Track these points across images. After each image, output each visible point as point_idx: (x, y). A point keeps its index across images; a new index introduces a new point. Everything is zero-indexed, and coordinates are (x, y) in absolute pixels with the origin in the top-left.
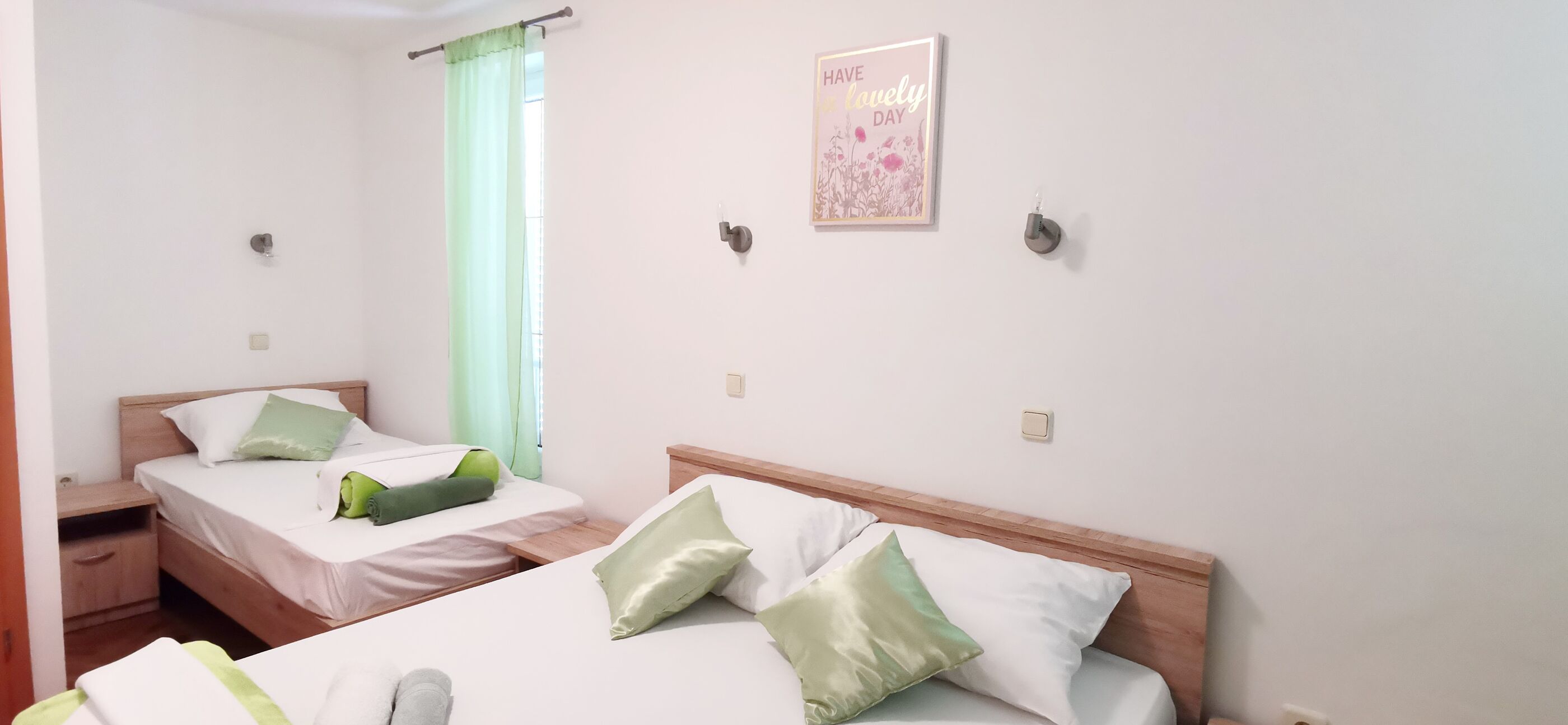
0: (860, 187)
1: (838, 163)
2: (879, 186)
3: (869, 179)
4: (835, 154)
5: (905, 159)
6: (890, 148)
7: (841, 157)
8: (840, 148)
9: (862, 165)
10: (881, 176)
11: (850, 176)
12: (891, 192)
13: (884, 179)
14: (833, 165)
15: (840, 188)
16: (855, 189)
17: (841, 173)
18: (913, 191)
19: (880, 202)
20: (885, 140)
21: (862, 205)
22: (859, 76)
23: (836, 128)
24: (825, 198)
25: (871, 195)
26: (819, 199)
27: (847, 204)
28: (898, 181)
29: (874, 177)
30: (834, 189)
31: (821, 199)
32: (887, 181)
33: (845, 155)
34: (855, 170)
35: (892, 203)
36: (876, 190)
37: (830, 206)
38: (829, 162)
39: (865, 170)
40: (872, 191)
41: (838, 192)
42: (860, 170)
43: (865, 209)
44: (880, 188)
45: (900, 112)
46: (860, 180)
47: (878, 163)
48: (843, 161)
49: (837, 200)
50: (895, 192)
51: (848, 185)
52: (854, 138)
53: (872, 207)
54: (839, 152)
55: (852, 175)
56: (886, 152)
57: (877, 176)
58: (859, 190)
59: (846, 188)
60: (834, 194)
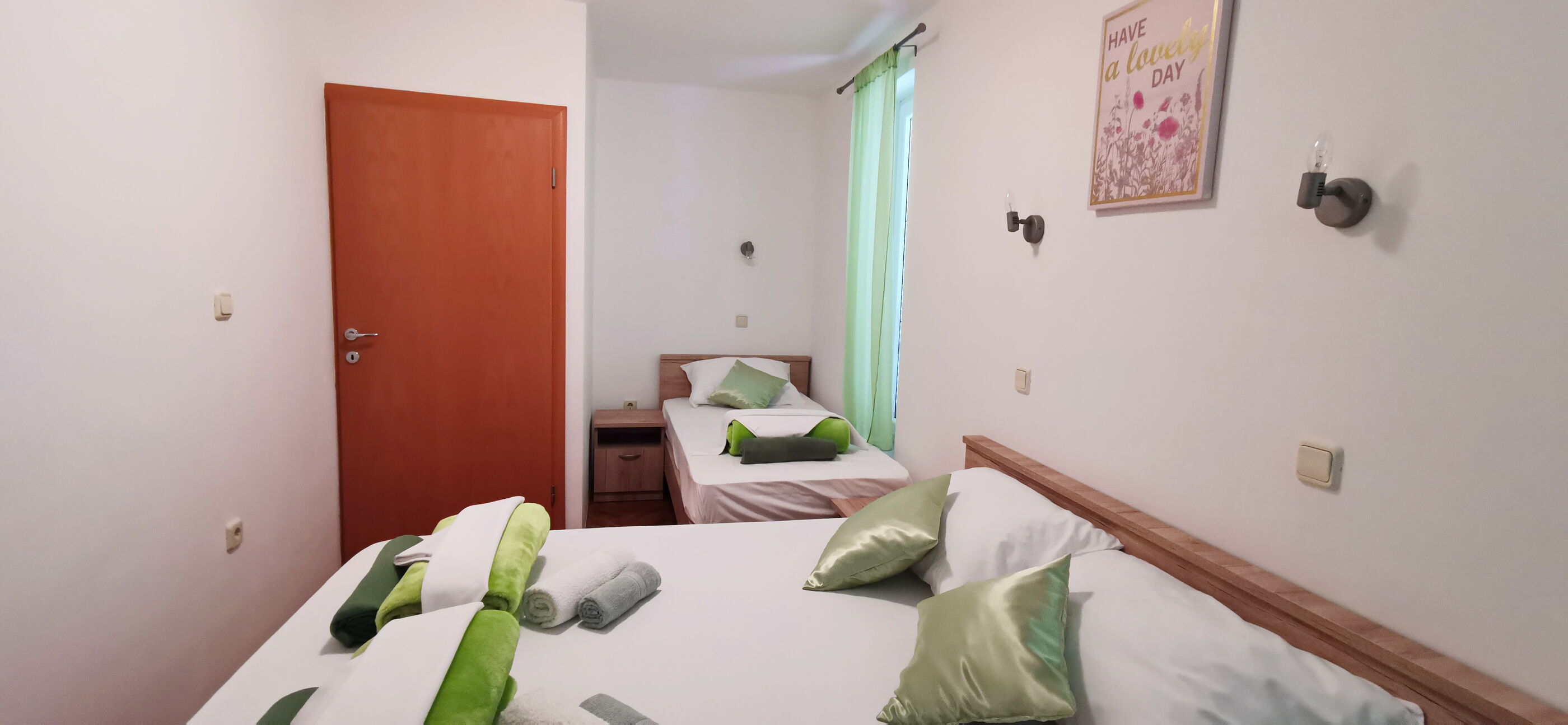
0: (1135, 162)
1: (1116, 136)
2: (1152, 158)
3: (1143, 151)
4: (1114, 127)
5: (1181, 122)
6: (1166, 111)
7: (1119, 129)
8: (1119, 120)
9: (1138, 136)
10: (1156, 145)
11: (1126, 150)
12: (1164, 165)
13: (1158, 149)
14: (1112, 140)
15: (1116, 166)
16: (1129, 165)
17: (1118, 148)
18: (1186, 161)
19: (1153, 177)
20: (1161, 102)
21: (1135, 183)
22: (1142, 32)
23: (1116, 97)
24: (1102, 179)
25: (1144, 170)
26: (1097, 181)
27: (1122, 183)
28: (1172, 150)
29: (1148, 149)
30: (1110, 167)
31: (1099, 180)
32: (1161, 152)
33: (1123, 128)
34: (1131, 143)
35: (1165, 177)
36: (1149, 164)
37: (1106, 187)
38: (1108, 137)
39: (1140, 142)
40: (1145, 165)
41: (1115, 170)
42: (1136, 142)
43: (1137, 187)
44: (1154, 161)
45: (1179, 65)
46: (1135, 153)
47: (1153, 131)
48: (1120, 133)
49: (1113, 180)
50: (1168, 163)
51: (1123, 161)
52: (1132, 105)
53: (1145, 184)
54: (1117, 124)
55: (1128, 149)
56: (1163, 116)
57: (1152, 147)
58: (1133, 165)
59: (1121, 164)
60: (1111, 173)
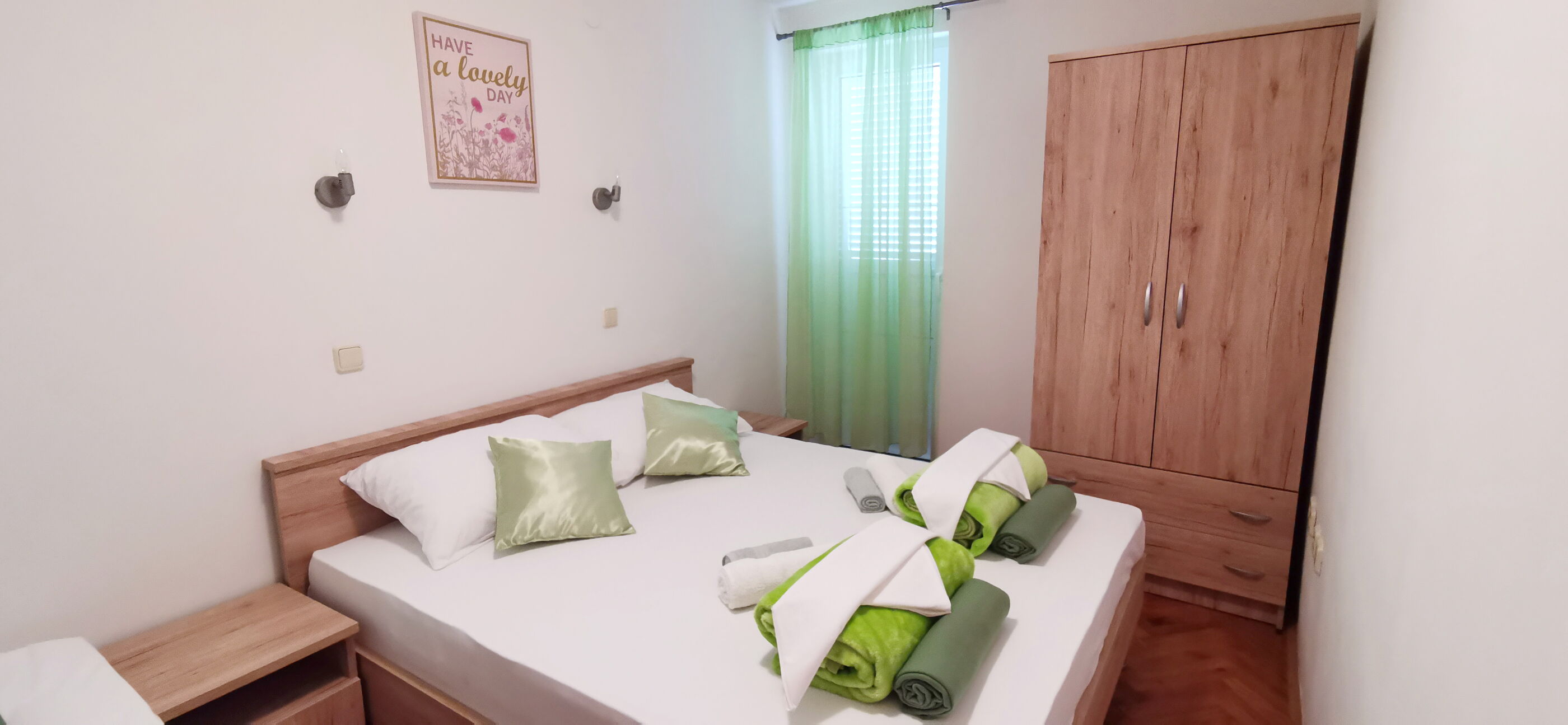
0: (482, 152)
1: (458, 127)
2: (499, 153)
3: (489, 146)
4: (453, 117)
5: (517, 134)
6: (504, 122)
7: (460, 121)
8: (458, 113)
9: (481, 133)
10: (500, 145)
11: (472, 141)
12: (509, 160)
13: (501, 148)
14: (453, 128)
15: (462, 149)
16: (477, 152)
17: (462, 136)
18: (526, 161)
19: (501, 167)
20: (499, 114)
21: (485, 168)
22: (469, 51)
23: (452, 93)
24: (448, 158)
25: (492, 160)
26: (442, 158)
27: (471, 166)
28: (513, 151)
29: (493, 146)
30: (457, 150)
31: (444, 158)
32: (505, 149)
33: (464, 120)
34: (475, 136)
35: (511, 168)
36: (497, 156)
37: (455, 166)
38: (449, 124)
39: (485, 138)
40: (493, 157)
41: (462, 154)
42: (480, 137)
43: (489, 172)
44: (500, 156)
45: (509, 95)
46: (481, 144)
47: (495, 133)
48: (462, 125)
49: (462, 161)
50: (513, 160)
51: (471, 148)
52: (471, 107)
53: (495, 171)
54: (457, 117)
55: (473, 140)
56: (501, 126)
57: (496, 144)
58: (481, 154)
59: (468, 150)
60: (458, 155)
